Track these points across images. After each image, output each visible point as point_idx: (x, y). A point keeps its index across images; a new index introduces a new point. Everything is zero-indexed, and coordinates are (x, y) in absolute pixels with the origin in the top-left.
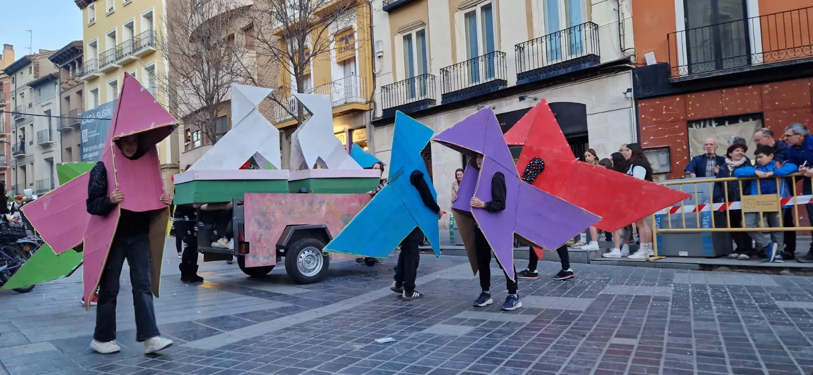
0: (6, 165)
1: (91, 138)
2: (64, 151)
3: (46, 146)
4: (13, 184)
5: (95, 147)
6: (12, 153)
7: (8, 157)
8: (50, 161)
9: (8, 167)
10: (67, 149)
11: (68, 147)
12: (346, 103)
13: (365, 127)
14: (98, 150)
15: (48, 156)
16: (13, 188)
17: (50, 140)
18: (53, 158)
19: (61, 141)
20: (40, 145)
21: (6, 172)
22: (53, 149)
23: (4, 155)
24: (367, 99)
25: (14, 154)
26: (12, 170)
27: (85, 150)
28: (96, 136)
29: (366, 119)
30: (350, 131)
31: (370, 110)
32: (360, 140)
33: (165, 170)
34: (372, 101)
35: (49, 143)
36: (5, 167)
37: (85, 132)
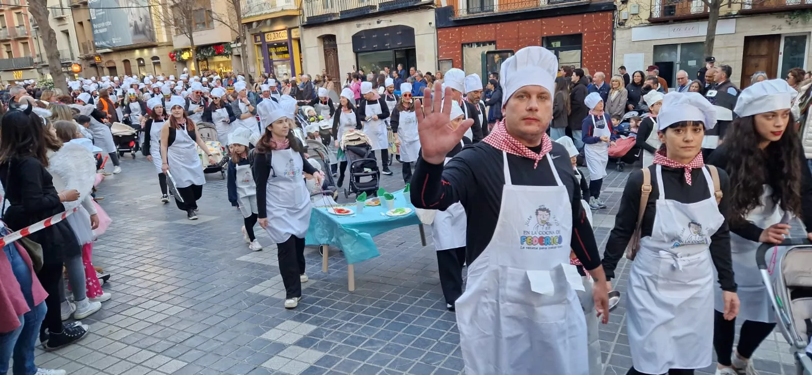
0: (27, 35)
1: (98, 16)
2: (78, 25)
3: (60, 19)
4: (37, 52)
5: (103, 24)
6: (31, 24)
7: (28, 28)
8: (66, 33)
9: (30, 36)
10: (79, 23)
11: (80, 21)
12: (283, 10)
13: (298, 27)
14: (105, 27)
15: (64, 28)
16: (38, 56)
17: (63, 14)
18: (67, 30)
19: (73, 15)
20: (55, 18)
21: (28, 41)
22: (67, 22)
23: (24, 25)
24: (298, 6)
25: (34, 26)
26: (34, 40)
27: (95, 26)
28: (103, 15)
29: (298, 22)
30: (289, 30)
31: (300, 15)
32: (296, 37)
33: (163, 47)
34: (300, 9)
35: (63, 17)
36: (27, 36)
37: (92, 11)
